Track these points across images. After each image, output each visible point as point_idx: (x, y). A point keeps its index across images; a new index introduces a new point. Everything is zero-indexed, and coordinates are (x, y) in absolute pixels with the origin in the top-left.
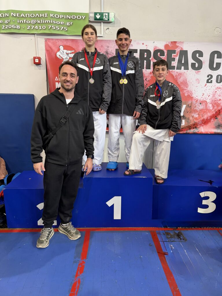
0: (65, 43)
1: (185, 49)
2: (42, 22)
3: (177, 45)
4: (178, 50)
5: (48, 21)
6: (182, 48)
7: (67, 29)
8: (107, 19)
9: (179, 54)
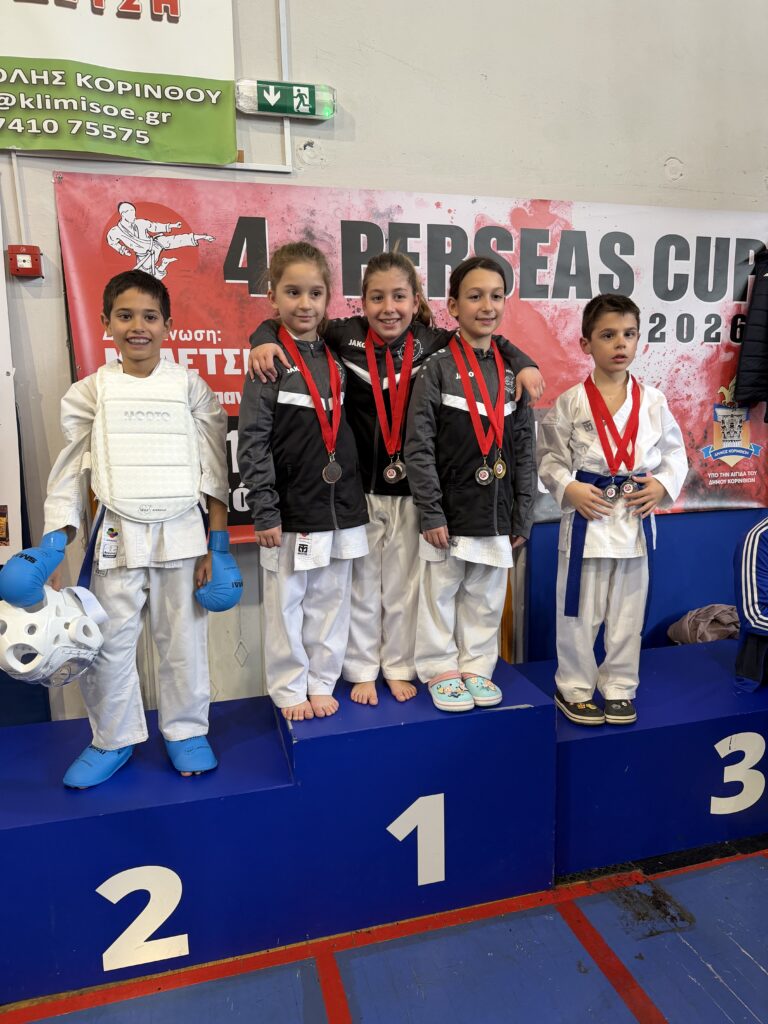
0: (141, 193)
1: (577, 227)
2: (40, 106)
3: (553, 211)
4: (555, 231)
5: (66, 103)
6: (567, 224)
7: (147, 140)
8: (306, 109)
9: (559, 244)
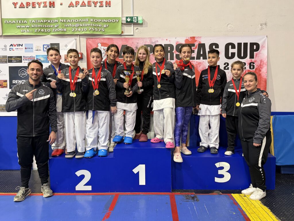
0: (102, 41)
2: (84, 26)
3: (196, 39)
4: (196, 44)
5: (88, 25)
6: (200, 42)
7: (104, 30)
8: (136, 22)
9: (198, 47)
